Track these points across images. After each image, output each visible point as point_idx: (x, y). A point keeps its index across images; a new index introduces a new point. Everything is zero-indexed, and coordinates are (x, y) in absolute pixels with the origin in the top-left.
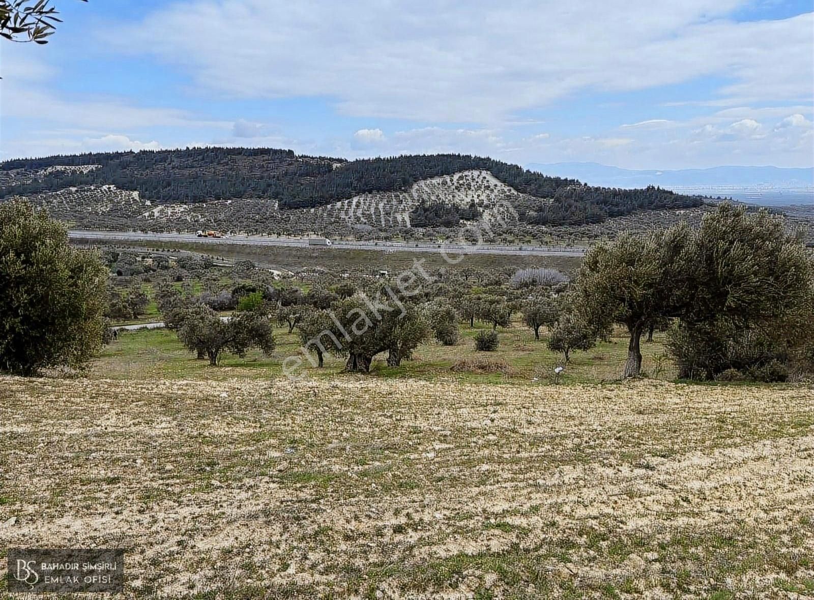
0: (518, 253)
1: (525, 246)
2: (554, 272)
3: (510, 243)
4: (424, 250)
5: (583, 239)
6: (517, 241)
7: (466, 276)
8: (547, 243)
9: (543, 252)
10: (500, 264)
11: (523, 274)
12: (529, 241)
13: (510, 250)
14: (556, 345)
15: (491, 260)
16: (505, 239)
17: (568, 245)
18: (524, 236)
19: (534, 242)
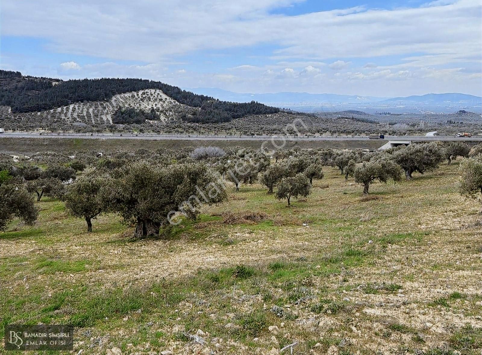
0: (189, 139)
1: (190, 134)
2: (217, 149)
3: (181, 133)
4: (127, 138)
5: (222, 131)
6: (185, 132)
7: (160, 153)
8: (203, 133)
9: (202, 138)
10: (178, 146)
12: (193, 132)
13: (184, 137)
15: (173, 144)
16: (178, 131)
17: (215, 134)
18: (188, 129)
19: (195, 132)
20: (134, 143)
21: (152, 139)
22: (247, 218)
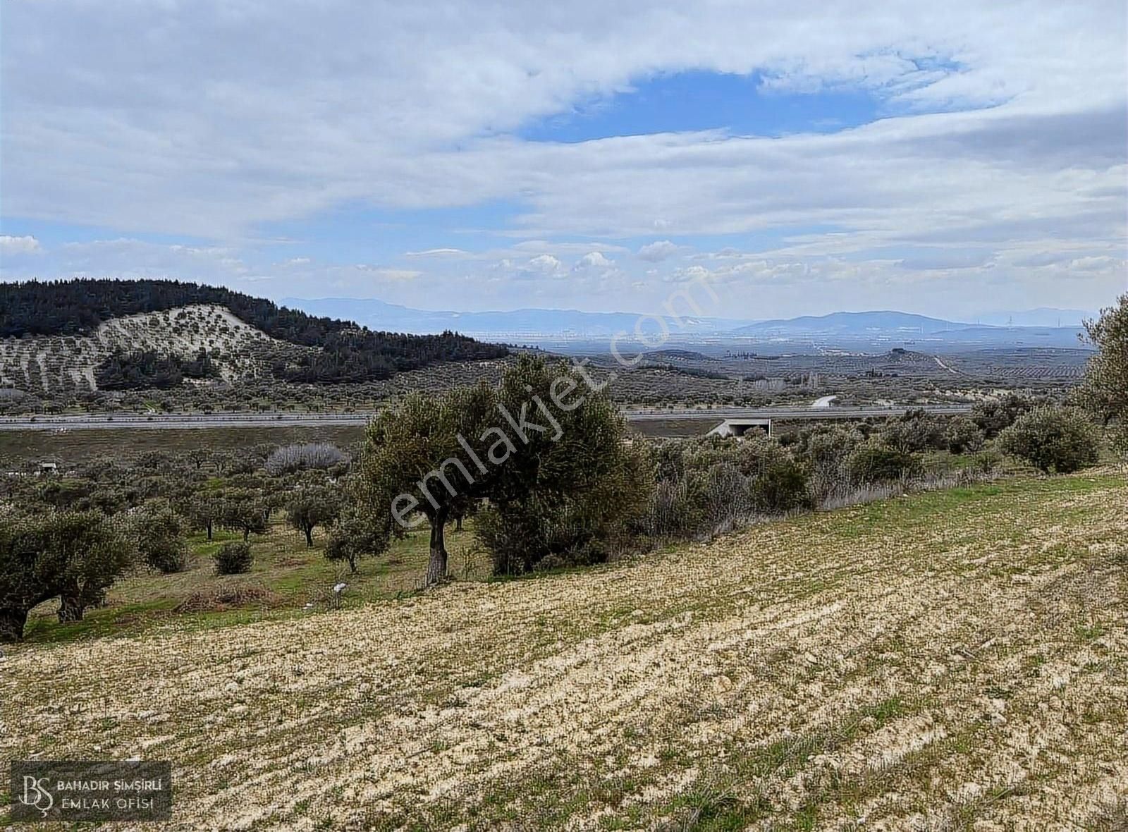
0: (276, 424)
1: (286, 415)
2: (328, 447)
3: (263, 410)
4: (125, 425)
5: (366, 401)
6: (273, 407)
7: (198, 462)
8: (317, 407)
9: (312, 420)
10: (250, 441)
11: (286, 454)
12: (293, 407)
13: (265, 420)
14: (336, 552)
15: (235, 436)
16: (255, 405)
17: (348, 410)
18: (283, 399)
19: (298, 407)
20: (141, 438)
21: (186, 425)
22: (225, 601)
